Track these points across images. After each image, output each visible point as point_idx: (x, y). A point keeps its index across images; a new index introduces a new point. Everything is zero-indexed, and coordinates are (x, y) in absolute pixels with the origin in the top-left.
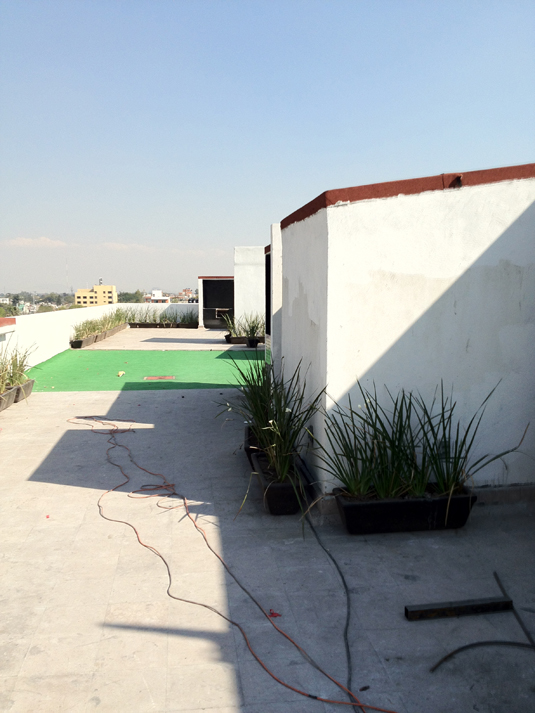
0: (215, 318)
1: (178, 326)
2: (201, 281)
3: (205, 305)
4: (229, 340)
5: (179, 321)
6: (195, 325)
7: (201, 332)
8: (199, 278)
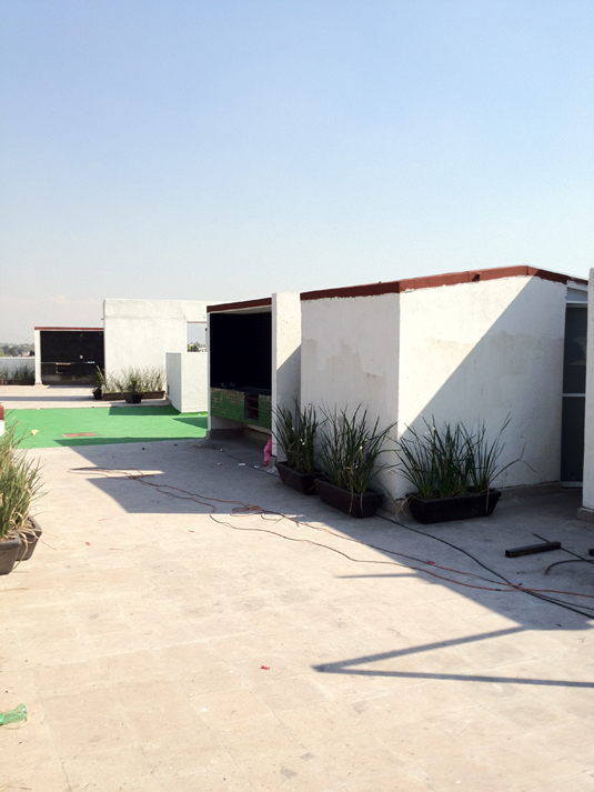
0: (55, 374)
1: (10, 383)
2: (37, 333)
3: (42, 360)
4: (98, 396)
5: (10, 377)
6: (31, 382)
7: (39, 389)
8: (36, 328)
